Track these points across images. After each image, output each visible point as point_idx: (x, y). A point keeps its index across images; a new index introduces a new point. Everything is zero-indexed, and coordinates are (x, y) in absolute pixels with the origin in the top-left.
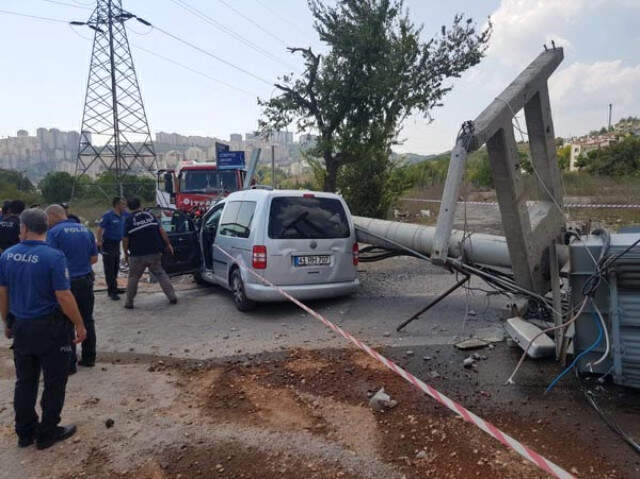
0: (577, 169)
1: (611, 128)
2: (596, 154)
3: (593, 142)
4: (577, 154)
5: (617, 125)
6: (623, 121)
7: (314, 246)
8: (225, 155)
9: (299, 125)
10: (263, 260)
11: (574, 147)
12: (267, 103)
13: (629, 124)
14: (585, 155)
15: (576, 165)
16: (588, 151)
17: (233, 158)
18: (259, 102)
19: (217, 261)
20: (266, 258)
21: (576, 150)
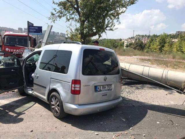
0: (126, 48)
1: (134, 37)
2: (131, 44)
3: (130, 40)
4: (126, 44)
5: (135, 36)
6: (137, 35)
7: (105, 80)
8: (32, 28)
9: (67, 19)
10: (78, 89)
11: (125, 41)
12: (57, 3)
13: (139, 36)
14: (128, 44)
15: (126, 47)
16: (129, 43)
17: (36, 29)
18: (54, 3)
19: (36, 84)
20: (80, 87)
21: (126, 42)
